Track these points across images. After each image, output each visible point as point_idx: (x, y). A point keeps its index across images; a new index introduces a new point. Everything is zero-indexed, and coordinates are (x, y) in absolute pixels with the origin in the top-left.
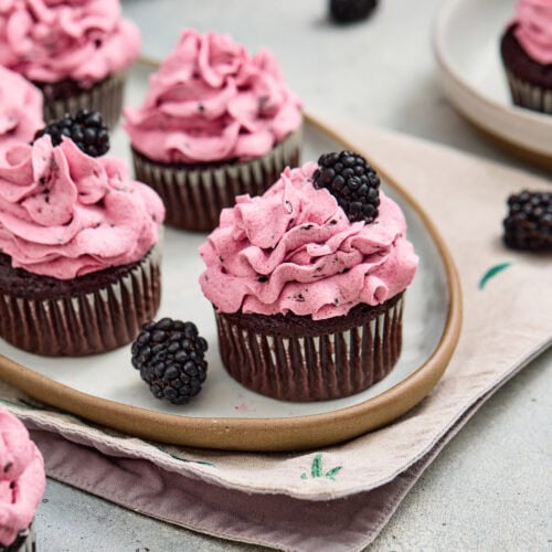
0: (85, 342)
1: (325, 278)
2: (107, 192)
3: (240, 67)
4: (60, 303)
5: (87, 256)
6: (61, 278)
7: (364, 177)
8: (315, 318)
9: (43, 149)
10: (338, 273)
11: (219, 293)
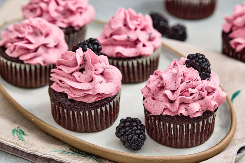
0: (95, 127)
1: (195, 101)
2: (105, 69)
3: (141, 22)
4: (87, 112)
5: (99, 94)
6: (87, 102)
7: (206, 63)
8: (191, 117)
9: (79, 53)
10: (199, 99)
11: (152, 108)
